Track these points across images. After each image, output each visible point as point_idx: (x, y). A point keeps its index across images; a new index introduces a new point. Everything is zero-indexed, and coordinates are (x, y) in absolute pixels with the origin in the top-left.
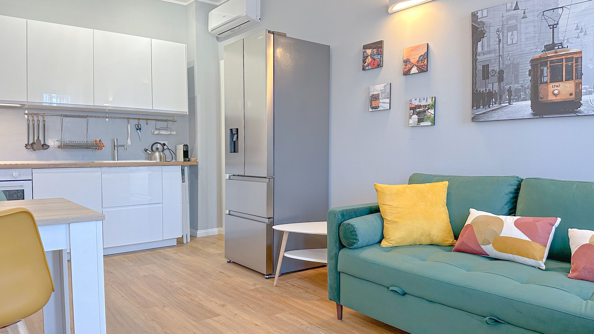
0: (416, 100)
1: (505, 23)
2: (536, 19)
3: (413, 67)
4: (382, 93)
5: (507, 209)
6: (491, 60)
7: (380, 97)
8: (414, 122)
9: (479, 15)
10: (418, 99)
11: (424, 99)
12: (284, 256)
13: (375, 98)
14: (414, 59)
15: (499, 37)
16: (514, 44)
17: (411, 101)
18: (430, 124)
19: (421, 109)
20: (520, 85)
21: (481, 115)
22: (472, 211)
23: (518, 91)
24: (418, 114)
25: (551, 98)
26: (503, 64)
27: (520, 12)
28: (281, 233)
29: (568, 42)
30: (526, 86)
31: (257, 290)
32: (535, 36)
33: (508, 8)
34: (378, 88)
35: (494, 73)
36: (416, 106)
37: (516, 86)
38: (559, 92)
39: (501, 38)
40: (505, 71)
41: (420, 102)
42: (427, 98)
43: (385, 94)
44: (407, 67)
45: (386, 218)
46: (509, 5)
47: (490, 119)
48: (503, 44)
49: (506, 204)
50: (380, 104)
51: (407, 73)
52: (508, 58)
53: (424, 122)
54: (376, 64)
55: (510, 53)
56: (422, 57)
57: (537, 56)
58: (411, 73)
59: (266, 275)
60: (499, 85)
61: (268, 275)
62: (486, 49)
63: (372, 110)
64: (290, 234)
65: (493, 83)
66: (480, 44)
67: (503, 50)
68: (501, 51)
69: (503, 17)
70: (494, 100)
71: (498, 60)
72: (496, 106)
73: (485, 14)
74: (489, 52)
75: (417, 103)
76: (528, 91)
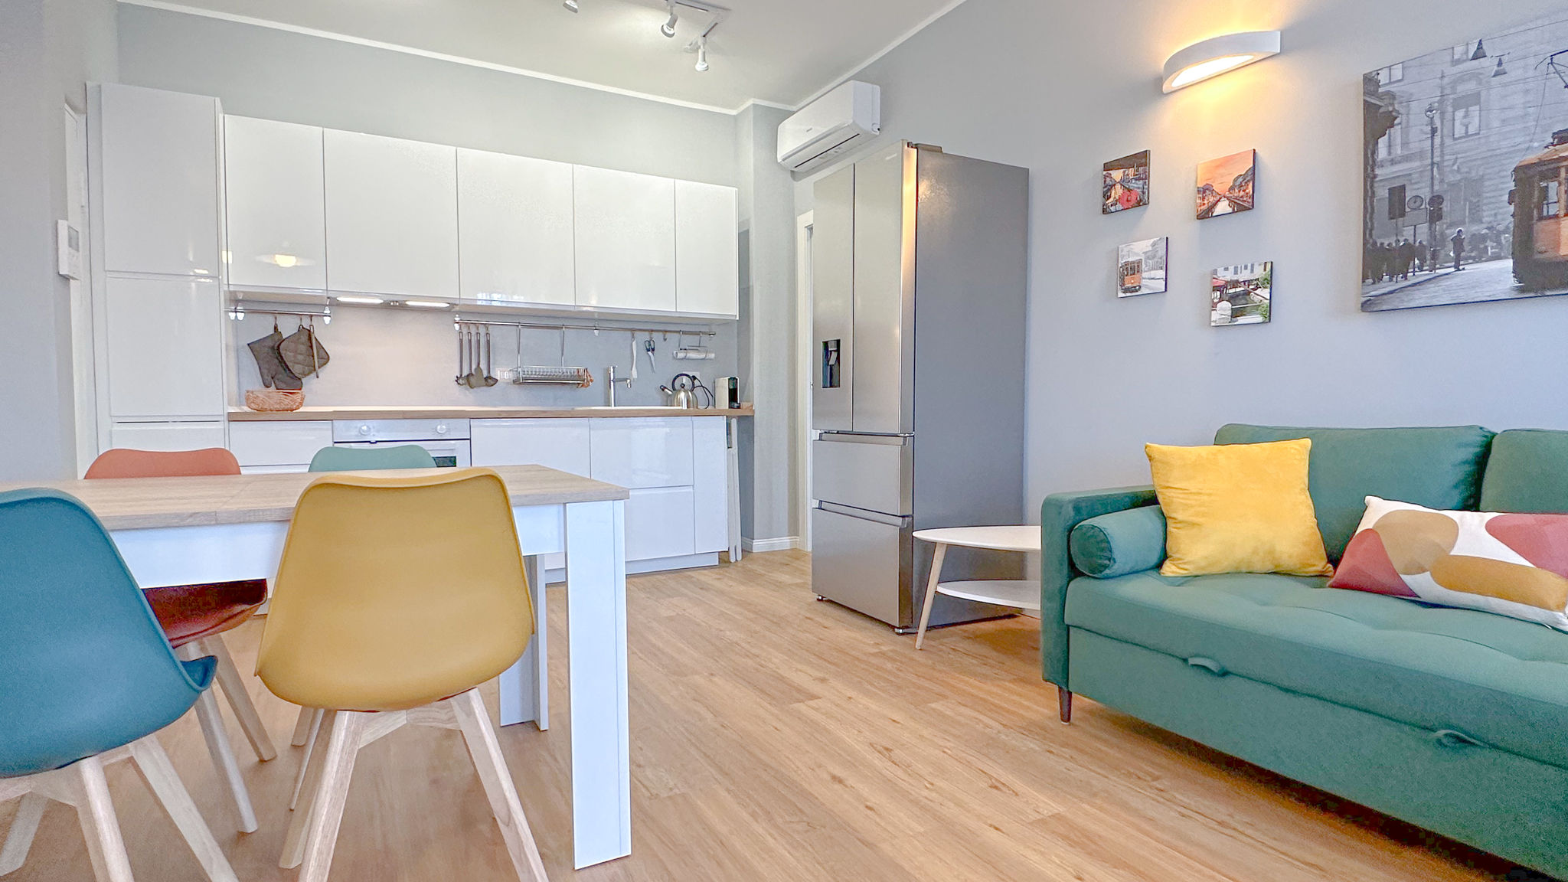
0: (1226, 269)
1: (1447, 91)
2: (1531, 73)
3: (1219, 201)
4: (1148, 258)
5: (1457, 497)
6: (1410, 175)
7: (1144, 266)
8: (1223, 316)
9: (1383, 78)
10: (1231, 269)
11: (1246, 268)
12: (936, 592)
13: (1133, 269)
14: (1222, 185)
15: (1432, 123)
16: (1472, 135)
17: (1215, 272)
18: (1260, 319)
19: (1238, 289)
20: (1485, 226)
21: (1385, 297)
22: (1371, 500)
23: (1479, 239)
24: (1232, 299)
26: (1442, 181)
27: (1488, 64)
28: (930, 547)
30: (1501, 228)
31: (883, 654)
32: (1527, 114)
33: (1456, 57)
34: (1138, 249)
35: (1418, 203)
36: (1227, 282)
37: (1474, 228)
39: (1438, 125)
40: (1447, 197)
41: (1236, 273)
42: (1252, 266)
43: (1156, 260)
44: (1206, 202)
45: (1174, 515)
46: (1459, 51)
47: (1405, 304)
48: (1442, 137)
49: (1456, 487)
50: (1144, 282)
51: (1205, 215)
52: (1455, 167)
53: (1245, 315)
54: (1133, 198)
55: (1459, 156)
56: (1240, 180)
57: (1531, 158)
58: (1214, 214)
59: (899, 628)
60: (1430, 229)
61: (902, 628)
62: (1398, 151)
63: (1124, 295)
64: (950, 547)
65: (1415, 226)
66: (1382, 142)
67: (1442, 151)
68: (1437, 153)
69: (1443, 77)
70: (1417, 262)
71: (1430, 173)
73: (1397, 73)
74: (1406, 158)
75: (1229, 276)
76: (1507, 239)
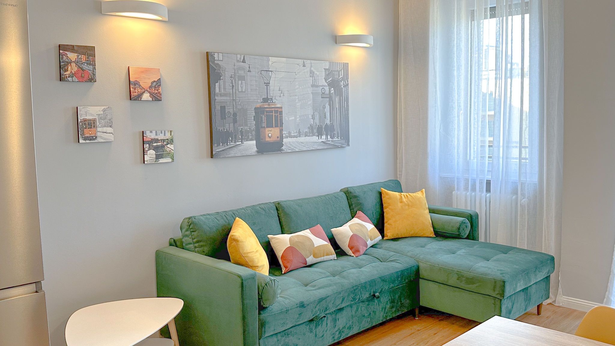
0: (151, 132)
1: (236, 72)
2: (257, 75)
3: (144, 92)
4: (101, 119)
6: (227, 102)
7: (98, 124)
8: (152, 158)
9: (216, 57)
10: (154, 132)
11: (161, 133)
13: (89, 124)
14: (145, 84)
15: (232, 83)
16: (243, 92)
17: (144, 133)
18: (169, 161)
19: (158, 144)
20: (248, 127)
21: (221, 152)
23: (247, 132)
24: (156, 149)
25: (268, 139)
26: (236, 107)
27: (246, 65)
29: (275, 98)
30: (252, 129)
32: (256, 89)
33: (238, 59)
34: (92, 112)
35: (230, 115)
36: (152, 139)
38: (271, 135)
39: (234, 84)
40: (238, 114)
41: (156, 135)
42: (165, 132)
43: (106, 121)
44: (136, 91)
46: (239, 57)
47: (228, 155)
48: (235, 90)
50: (99, 134)
51: (136, 98)
52: (240, 103)
53: (163, 158)
54: (86, 77)
55: (241, 99)
56: (155, 84)
57: (258, 105)
58: (142, 99)
60: (234, 126)
62: (222, 91)
63: (84, 142)
65: (229, 124)
66: (217, 85)
67: (236, 95)
68: (234, 96)
69: (235, 65)
70: (230, 139)
71: (232, 103)
72: (233, 144)
73: (221, 57)
74: (225, 95)
75: (153, 136)
